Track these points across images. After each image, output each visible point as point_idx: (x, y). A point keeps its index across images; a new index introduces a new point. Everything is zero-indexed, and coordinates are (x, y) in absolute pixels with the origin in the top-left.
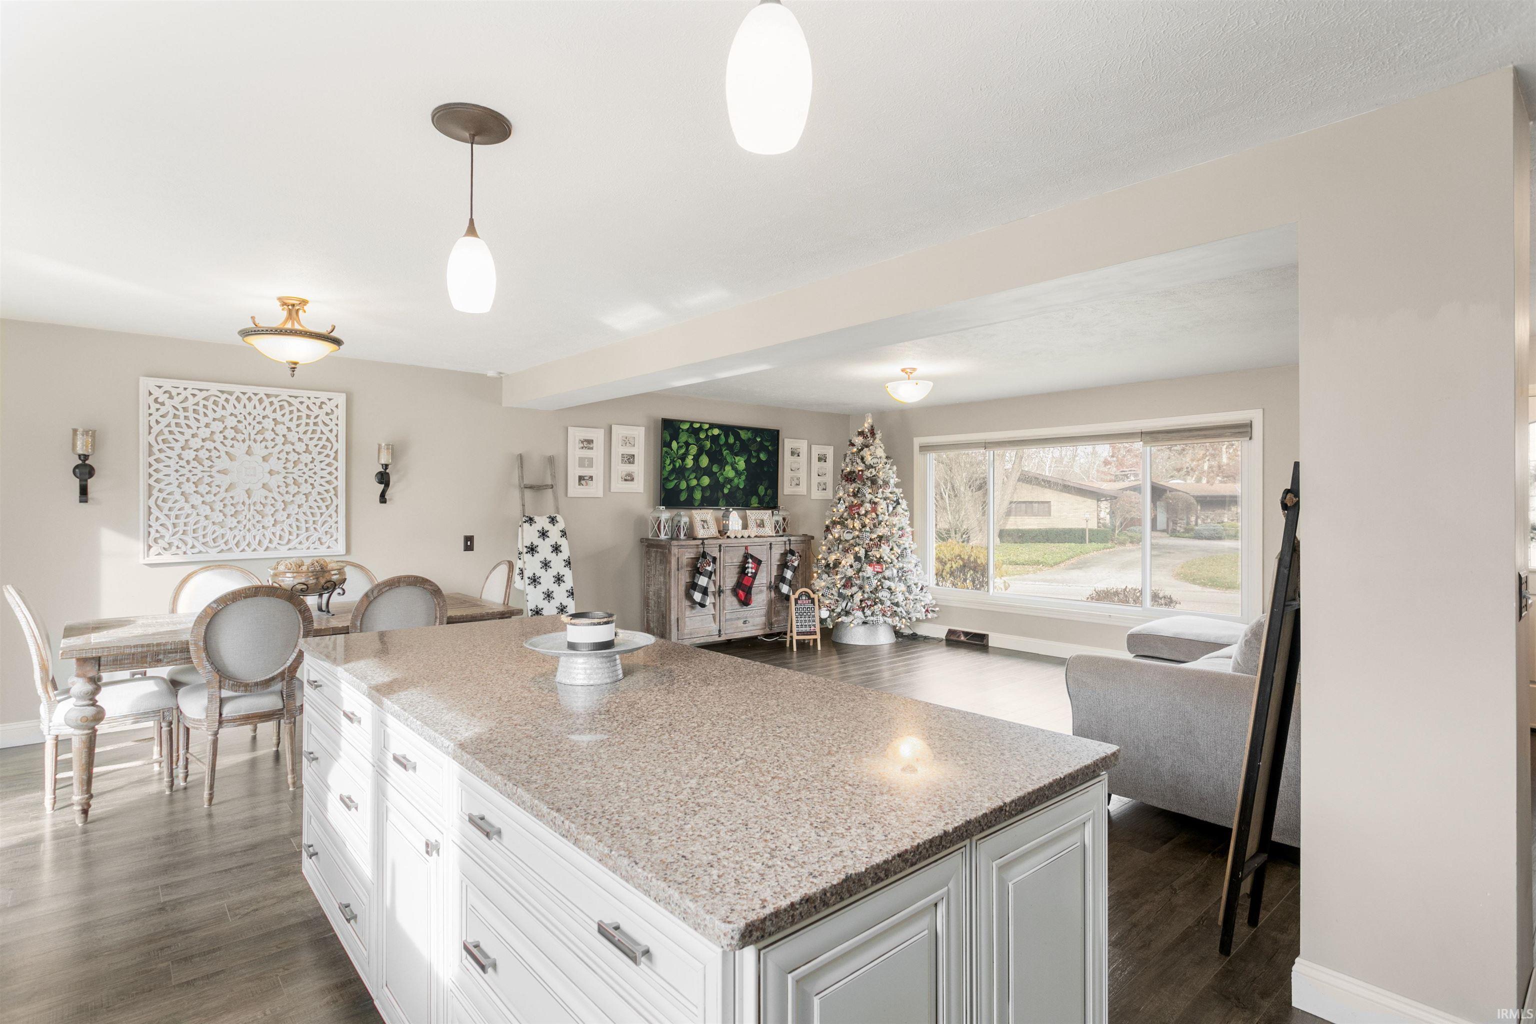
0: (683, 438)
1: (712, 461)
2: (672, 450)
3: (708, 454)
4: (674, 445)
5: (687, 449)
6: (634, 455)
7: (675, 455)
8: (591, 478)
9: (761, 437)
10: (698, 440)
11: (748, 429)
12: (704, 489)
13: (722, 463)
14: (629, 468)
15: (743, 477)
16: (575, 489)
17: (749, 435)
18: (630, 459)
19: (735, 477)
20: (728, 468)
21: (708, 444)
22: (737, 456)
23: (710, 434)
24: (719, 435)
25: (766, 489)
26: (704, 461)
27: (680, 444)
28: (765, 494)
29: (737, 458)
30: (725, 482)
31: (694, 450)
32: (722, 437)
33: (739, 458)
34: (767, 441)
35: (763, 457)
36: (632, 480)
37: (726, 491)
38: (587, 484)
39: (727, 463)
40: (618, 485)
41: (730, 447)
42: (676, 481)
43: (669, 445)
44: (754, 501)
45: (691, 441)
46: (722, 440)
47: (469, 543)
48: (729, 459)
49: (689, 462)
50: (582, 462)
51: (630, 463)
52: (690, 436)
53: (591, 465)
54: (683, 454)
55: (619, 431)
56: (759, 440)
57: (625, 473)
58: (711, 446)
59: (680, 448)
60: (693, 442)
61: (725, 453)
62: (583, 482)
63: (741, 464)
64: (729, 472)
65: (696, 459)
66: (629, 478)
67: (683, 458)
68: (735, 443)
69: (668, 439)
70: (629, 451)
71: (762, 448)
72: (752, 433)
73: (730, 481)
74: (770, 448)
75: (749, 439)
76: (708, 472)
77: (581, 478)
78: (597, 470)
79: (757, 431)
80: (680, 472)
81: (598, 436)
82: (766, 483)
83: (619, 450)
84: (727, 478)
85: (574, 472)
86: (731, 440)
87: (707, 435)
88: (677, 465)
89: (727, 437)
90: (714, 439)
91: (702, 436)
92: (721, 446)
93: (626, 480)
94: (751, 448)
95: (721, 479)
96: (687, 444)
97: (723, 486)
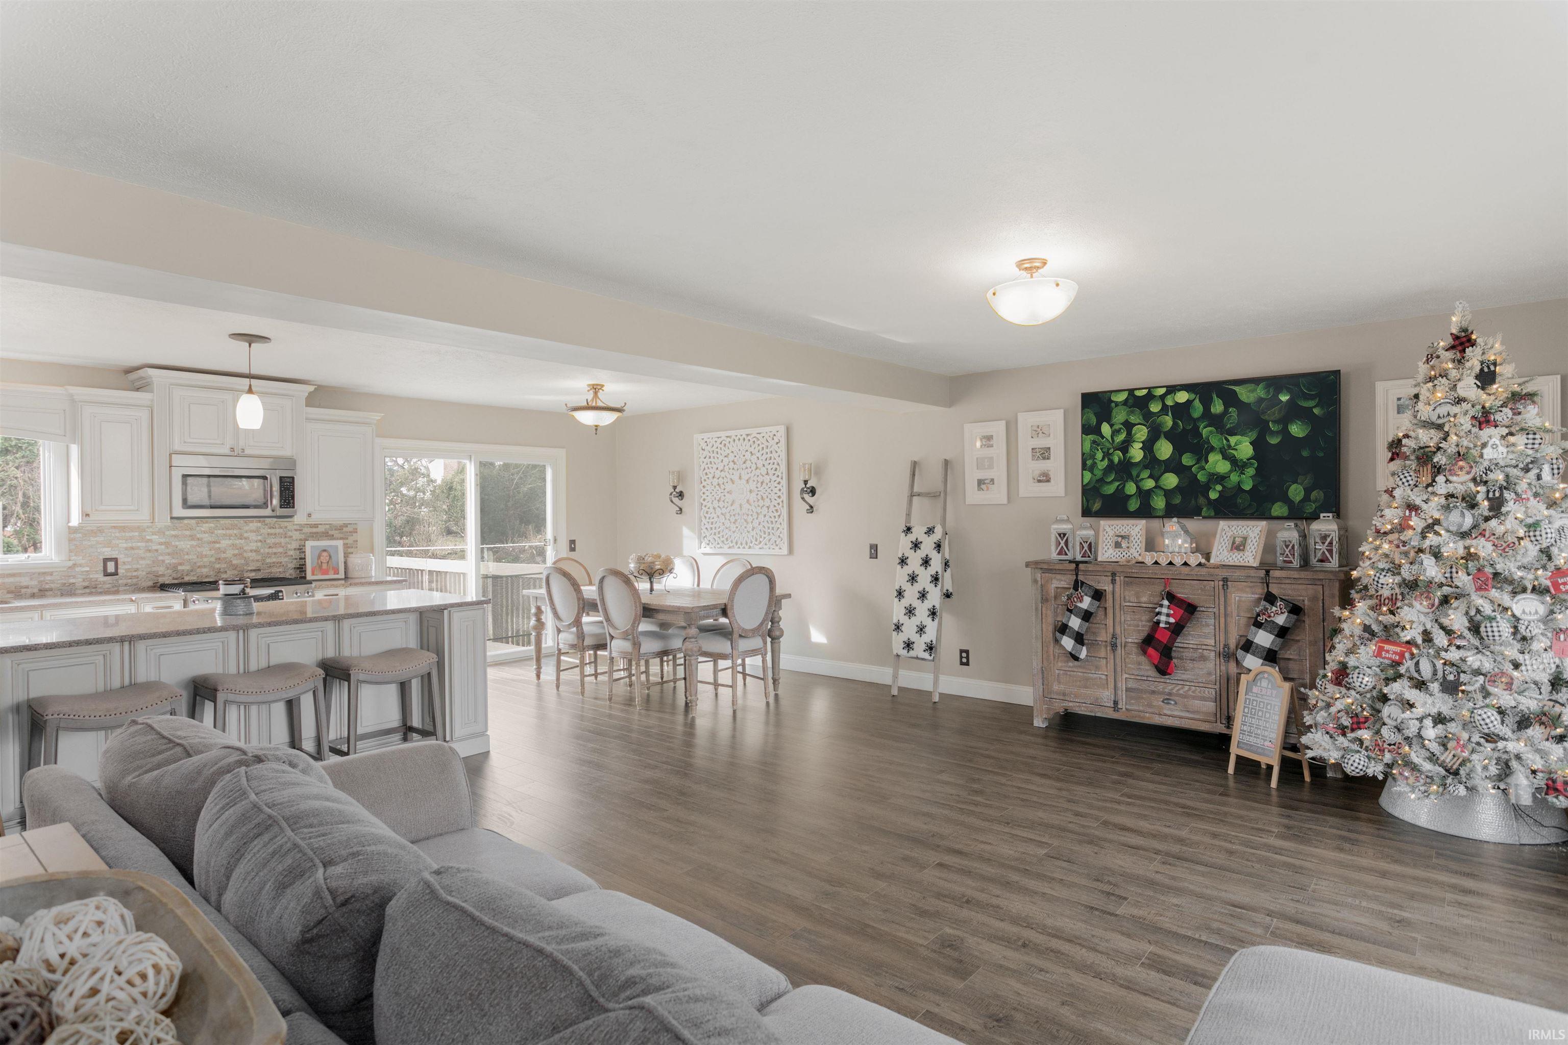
0: (1120, 416)
1: (1179, 450)
2: (1103, 437)
3: (1170, 436)
4: (1106, 429)
5: (1129, 434)
6: (1049, 448)
7: (1108, 445)
8: (992, 480)
9: (1289, 391)
10: (1148, 416)
11: (1255, 381)
12: (1168, 494)
13: (1202, 451)
14: (1043, 465)
15: (1251, 471)
16: (973, 496)
17: (1261, 391)
18: (1044, 454)
19: (1231, 471)
20: (1214, 458)
21: (1168, 421)
22: (1233, 434)
23: (1169, 402)
24: (1189, 403)
25: (1308, 491)
26: (1165, 450)
27: (1116, 427)
28: (1306, 498)
29: (1233, 440)
30: (1209, 481)
31: (1141, 433)
32: (1197, 403)
33: (1238, 437)
34: (1307, 397)
35: (1297, 430)
36: (1048, 481)
37: (1213, 495)
38: (988, 489)
39: (1212, 449)
40: (1027, 488)
41: (1216, 422)
42: (1117, 484)
43: (1097, 431)
44: (1278, 509)
45: (1133, 419)
46: (1198, 409)
47: (874, 551)
48: (1215, 441)
49: (1136, 453)
50: (980, 464)
51: (1044, 458)
52: (1132, 412)
53: (991, 467)
54: (1124, 442)
55: (1026, 421)
56: (1284, 398)
57: (1037, 473)
58: (1175, 423)
59: (1115, 433)
60: (1138, 421)
61: (1205, 432)
62: (983, 486)
63: (1244, 448)
64: (1217, 464)
65: (1148, 446)
66: (1045, 478)
67: (1125, 447)
68: (1226, 411)
69: (1094, 421)
70: (1041, 443)
71: (1294, 412)
72: (1267, 387)
73: (1221, 478)
74: (1316, 411)
75: (1260, 400)
76: (1174, 465)
77: (980, 482)
78: (999, 473)
79: (1275, 383)
80: (1125, 470)
81: (998, 429)
82: (1308, 480)
83: (1026, 443)
84: (1213, 474)
85: (972, 475)
86: (1218, 407)
87: (1165, 408)
88: (1116, 460)
89: (1207, 403)
90: (1181, 411)
91: (1155, 407)
92: (1195, 421)
93: (1039, 481)
94: (1266, 417)
95: (1201, 477)
96: (1128, 426)
97: (1207, 487)
